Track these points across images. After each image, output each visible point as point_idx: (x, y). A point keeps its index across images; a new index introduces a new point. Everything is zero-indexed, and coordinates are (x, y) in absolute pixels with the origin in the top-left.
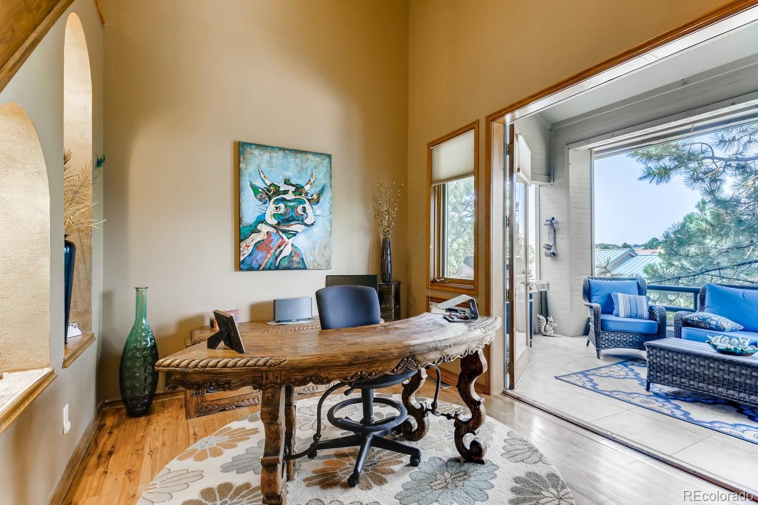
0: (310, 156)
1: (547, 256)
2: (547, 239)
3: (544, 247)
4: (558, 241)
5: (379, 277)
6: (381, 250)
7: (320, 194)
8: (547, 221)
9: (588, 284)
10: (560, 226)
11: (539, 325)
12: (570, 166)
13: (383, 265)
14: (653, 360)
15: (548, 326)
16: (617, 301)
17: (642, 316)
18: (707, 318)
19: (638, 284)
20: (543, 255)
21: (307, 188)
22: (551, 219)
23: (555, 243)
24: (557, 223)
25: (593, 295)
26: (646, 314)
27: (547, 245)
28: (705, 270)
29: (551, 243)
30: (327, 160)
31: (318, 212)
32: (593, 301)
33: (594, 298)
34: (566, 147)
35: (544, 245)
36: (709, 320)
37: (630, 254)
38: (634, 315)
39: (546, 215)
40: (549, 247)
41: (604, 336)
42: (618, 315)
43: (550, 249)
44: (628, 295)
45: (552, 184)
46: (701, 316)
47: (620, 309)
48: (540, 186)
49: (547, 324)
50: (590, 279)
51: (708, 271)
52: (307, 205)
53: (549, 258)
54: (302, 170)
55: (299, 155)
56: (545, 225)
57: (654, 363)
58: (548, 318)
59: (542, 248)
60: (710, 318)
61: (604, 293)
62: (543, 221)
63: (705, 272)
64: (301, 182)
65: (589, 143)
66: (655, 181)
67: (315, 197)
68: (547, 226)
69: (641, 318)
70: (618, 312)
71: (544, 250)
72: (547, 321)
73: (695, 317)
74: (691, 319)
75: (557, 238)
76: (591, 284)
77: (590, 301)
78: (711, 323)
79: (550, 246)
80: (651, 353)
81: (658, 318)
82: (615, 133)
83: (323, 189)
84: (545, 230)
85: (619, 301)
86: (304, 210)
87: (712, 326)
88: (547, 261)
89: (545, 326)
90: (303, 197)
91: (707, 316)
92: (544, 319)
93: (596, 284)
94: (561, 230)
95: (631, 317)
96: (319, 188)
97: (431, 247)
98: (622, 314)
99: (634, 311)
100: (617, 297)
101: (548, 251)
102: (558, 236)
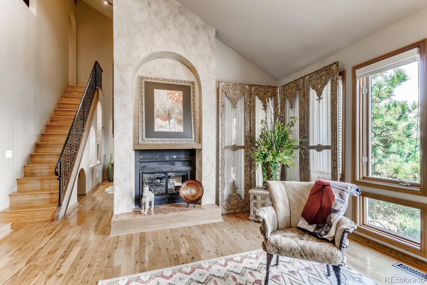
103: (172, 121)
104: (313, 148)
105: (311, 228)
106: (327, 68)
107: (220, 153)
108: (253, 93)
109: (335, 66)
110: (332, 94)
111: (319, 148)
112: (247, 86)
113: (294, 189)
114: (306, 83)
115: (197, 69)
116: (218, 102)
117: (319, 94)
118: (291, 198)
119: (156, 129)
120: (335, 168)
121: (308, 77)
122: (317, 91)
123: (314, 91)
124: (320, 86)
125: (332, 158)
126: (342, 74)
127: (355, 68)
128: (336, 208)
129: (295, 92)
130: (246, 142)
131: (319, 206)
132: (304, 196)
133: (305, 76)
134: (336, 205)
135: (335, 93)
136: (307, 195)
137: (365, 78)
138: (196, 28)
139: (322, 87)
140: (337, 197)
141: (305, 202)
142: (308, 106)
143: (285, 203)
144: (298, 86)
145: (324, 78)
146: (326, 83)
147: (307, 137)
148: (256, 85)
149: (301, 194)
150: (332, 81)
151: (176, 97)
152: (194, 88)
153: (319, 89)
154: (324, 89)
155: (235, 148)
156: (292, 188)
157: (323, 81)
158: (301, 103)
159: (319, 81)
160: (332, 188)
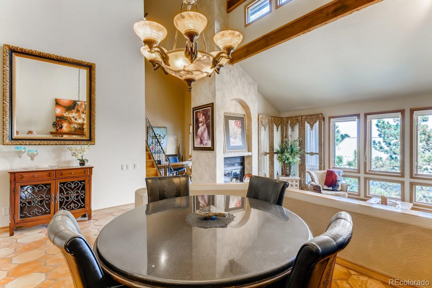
0: (162, 128)
5: (178, 155)
6: (178, 149)
7: (164, 136)
13: (179, 152)
21: (162, 135)
30: (166, 129)
31: (164, 141)
52: (162, 139)
54: (160, 131)
55: (160, 128)
64: (160, 134)
67: (163, 137)
83: (165, 136)
86: (161, 140)
90: (161, 137)
96: (164, 135)
97: (190, 148)
103: (237, 139)
104: (308, 153)
105: (331, 188)
106: (316, 115)
107: (260, 158)
108: (273, 121)
109: (321, 115)
110: (319, 128)
111: (312, 154)
112: (270, 117)
113: (319, 174)
114: (303, 119)
115: (250, 108)
116: (259, 127)
117: (312, 127)
118: (319, 178)
119: (231, 145)
120: (321, 164)
121: (305, 117)
122: (310, 125)
123: (309, 125)
124: (312, 123)
125: (320, 159)
126: (324, 119)
127: (330, 118)
128: (339, 180)
129: (296, 123)
130: (270, 150)
131: (332, 180)
132: (323, 176)
133: (303, 116)
134: (338, 179)
135: (321, 128)
136: (325, 176)
137: (333, 123)
138: (250, 84)
139: (314, 123)
140: (338, 176)
141: (325, 179)
142: (305, 131)
143: (317, 180)
144: (298, 120)
145: (314, 119)
146: (316, 122)
147: (304, 148)
148: (274, 117)
149: (322, 176)
150: (319, 122)
151: (238, 124)
152: (245, 118)
153: (312, 124)
154: (315, 124)
155: (266, 154)
156: (318, 174)
157: (314, 121)
158: (300, 129)
159: (312, 120)
160: (335, 172)
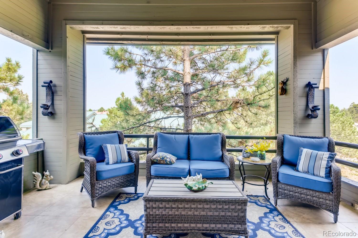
1: (45, 115)
2: (44, 100)
3: (41, 107)
4: (56, 102)
8: (45, 83)
9: (83, 139)
10: (58, 89)
11: (34, 181)
12: (67, 39)
14: (149, 212)
15: (44, 180)
16: (107, 151)
17: (124, 160)
18: (165, 157)
19: (119, 135)
20: (40, 114)
22: (49, 81)
23: (53, 104)
24: (55, 86)
25: (87, 149)
26: (127, 158)
27: (44, 105)
28: (144, 123)
29: (49, 104)
32: (88, 153)
33: (89, 151)
34: (64, 22)
35: (41, 105)
36: (166, 158)
37: (94, 114)
38: (119, 161)
39: (44, 78)
40: (45, 107)
41: (98, 185)
42: (108, 164)
43: (48, 109)
44: (114, 145)
45: (50, 51)
46: (161, 156)
47: (109, 158)
48: (37, 51)
49: (43, 178)
50: (84, 135)
51: (145, 124)
53: (47, 117)
56: (43, 86)
57: (150, 215)
58: (44, 173)
59: (39, 107)
60: (166, 157)
61: (97, 145)
62: (41, 83)
63: (144, 124)
65: (83, 24)
66: (119, 71)
68: (45, 88)
69: (124, 162)
70: (109, 160)
71: (41, 110)
72: (43, 175)
73: (158, 157)
74: (156, 159)
75: (55, 99)
76: (86, 139)
77: (85, 154)
78: (167, 160)
79: (47, 106)
80: (148, 206)
81: (135, 160)
82: (104, 22)
84: (43, 91)
85: (109, 151)
87: (167, 162)
88: (44, 120)
89: (41, 181)
91: (164, 156)
92: (40, 174)
93: (90, 139)
94: (59, 93)
95: (117, 163)
98: (111, 162)
99: (119, 158)
100: (107, 147)
101: (45, 111)
102: (56, 98)
